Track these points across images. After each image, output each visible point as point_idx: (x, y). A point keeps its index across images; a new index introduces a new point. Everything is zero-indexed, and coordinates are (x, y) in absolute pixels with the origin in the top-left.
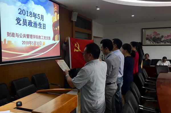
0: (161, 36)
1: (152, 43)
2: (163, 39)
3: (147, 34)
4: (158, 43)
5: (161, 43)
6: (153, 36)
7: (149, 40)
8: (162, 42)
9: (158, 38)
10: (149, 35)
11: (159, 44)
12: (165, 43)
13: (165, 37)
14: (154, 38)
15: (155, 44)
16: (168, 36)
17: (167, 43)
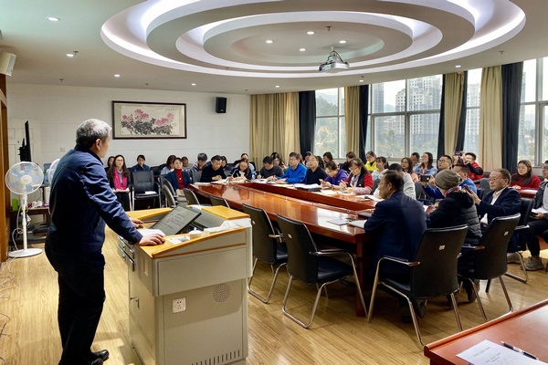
1: (133, 133)
2: (154, 126)
3: (123, 114)
6: (136, 118)
7: (129, 127)
8: (153, 131)
9: (146, 124)
10: (128, 116)
11: (148, 136)
12: (159, 133)
13: (158, 122)
14: (138, 122)
15: (139, 135)
16: (164, 120)
17: (163, 135)
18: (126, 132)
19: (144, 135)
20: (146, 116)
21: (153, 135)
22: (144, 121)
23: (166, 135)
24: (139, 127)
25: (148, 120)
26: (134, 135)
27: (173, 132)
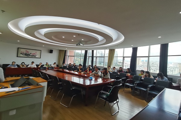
2: (31, 55)
3: (21, 51)
7: (23, 54)
10: (23, 52)
12: (32, 56)
13: (32, 54)
14: (26, 53)
15: (26, 56)
16: (34, 54)
18: (21, 55)
19: (27, 57)
20: (29, 52)
21: (30, 57)
22: (28, 53)
23: (34, 57)
24: (26, 54)
25: (29, 53)
26: (24, 56)
27: (37, 57)
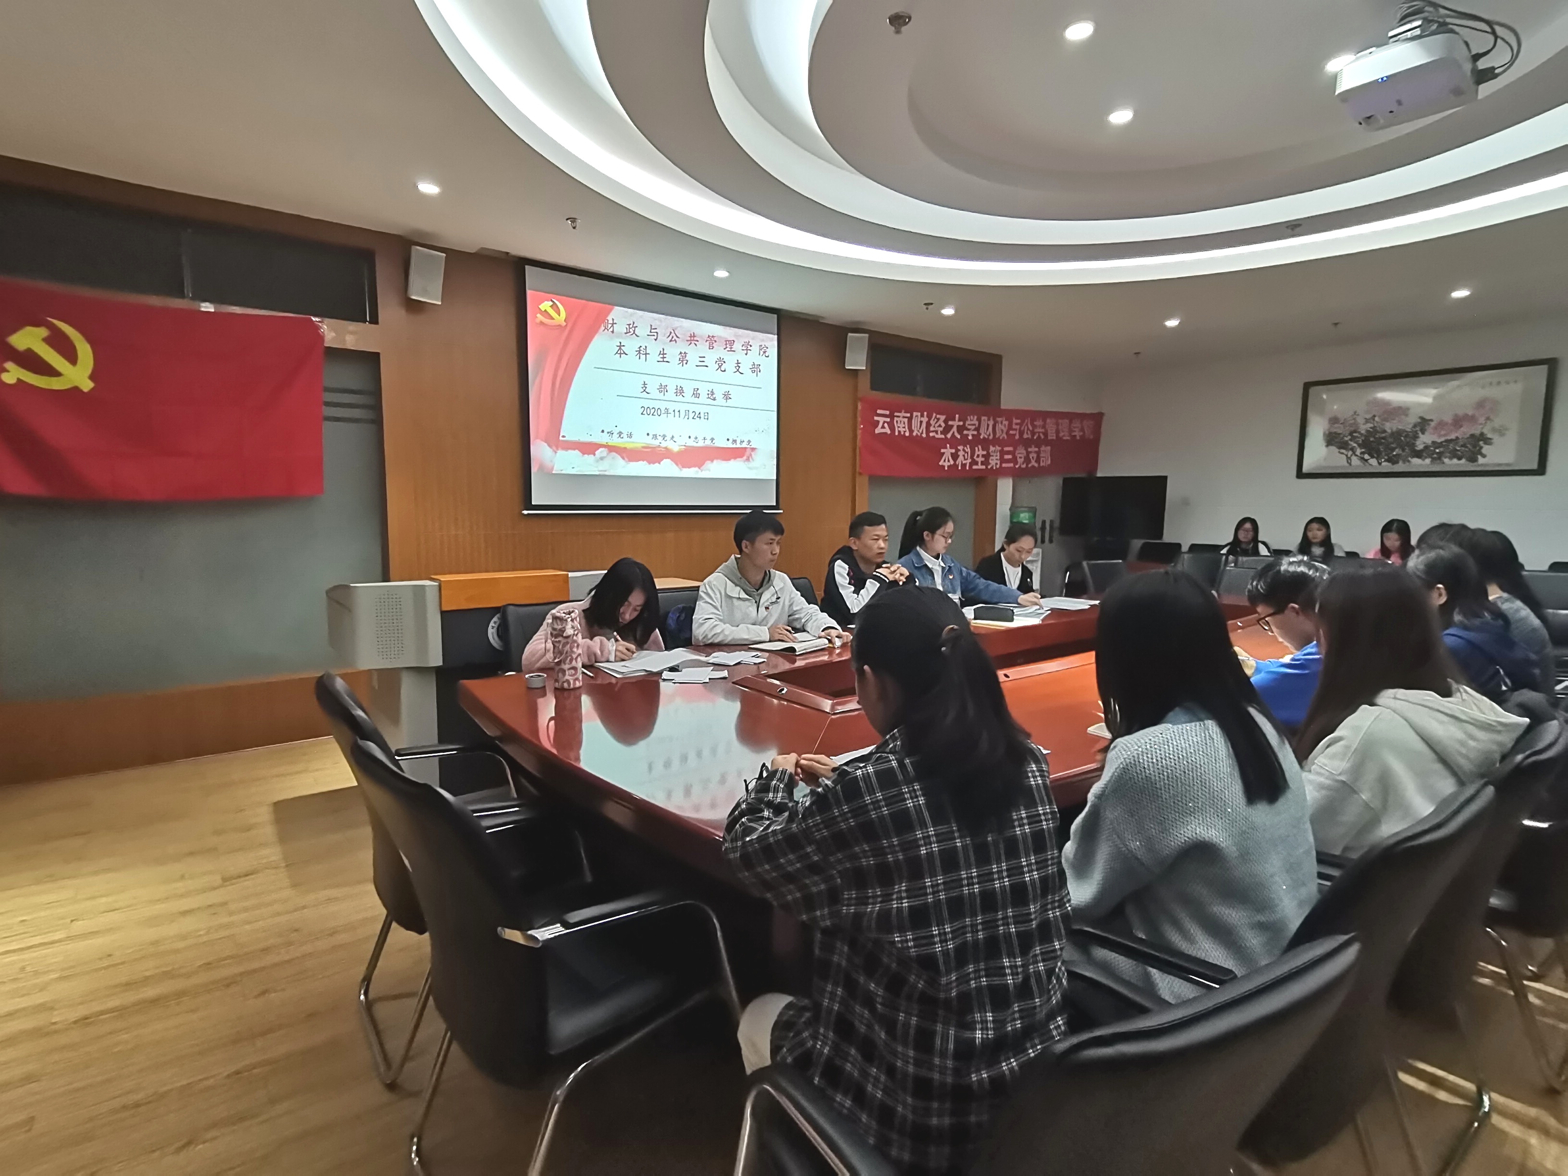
0: (1412, 419)
1: (1355, 461)
2: (1424, 440)
3: (1329, 414)
4: (1393, 460)
5: (1416, 461)
6: (1367, 421)
7: (1343, 446)
8: (1418, 454)
9: (1397, 434)
10: (1343, 417)
11: (1400, 467)
12: (1439, 458)
13: (1441, 424)
14: (1373, 432)
15: (1374, 465)
16: (1460, 420)
17: (1451, 464)
18: (1334, 458)
19: (1386, 467)
20: (1401, 411)
21: (1417, 464)
22: (1390, 427)
23: (1462, 464)
24: (1374, 444)
25: (1407, 423)
26: (1357, 466)
27: (1492, 456)
